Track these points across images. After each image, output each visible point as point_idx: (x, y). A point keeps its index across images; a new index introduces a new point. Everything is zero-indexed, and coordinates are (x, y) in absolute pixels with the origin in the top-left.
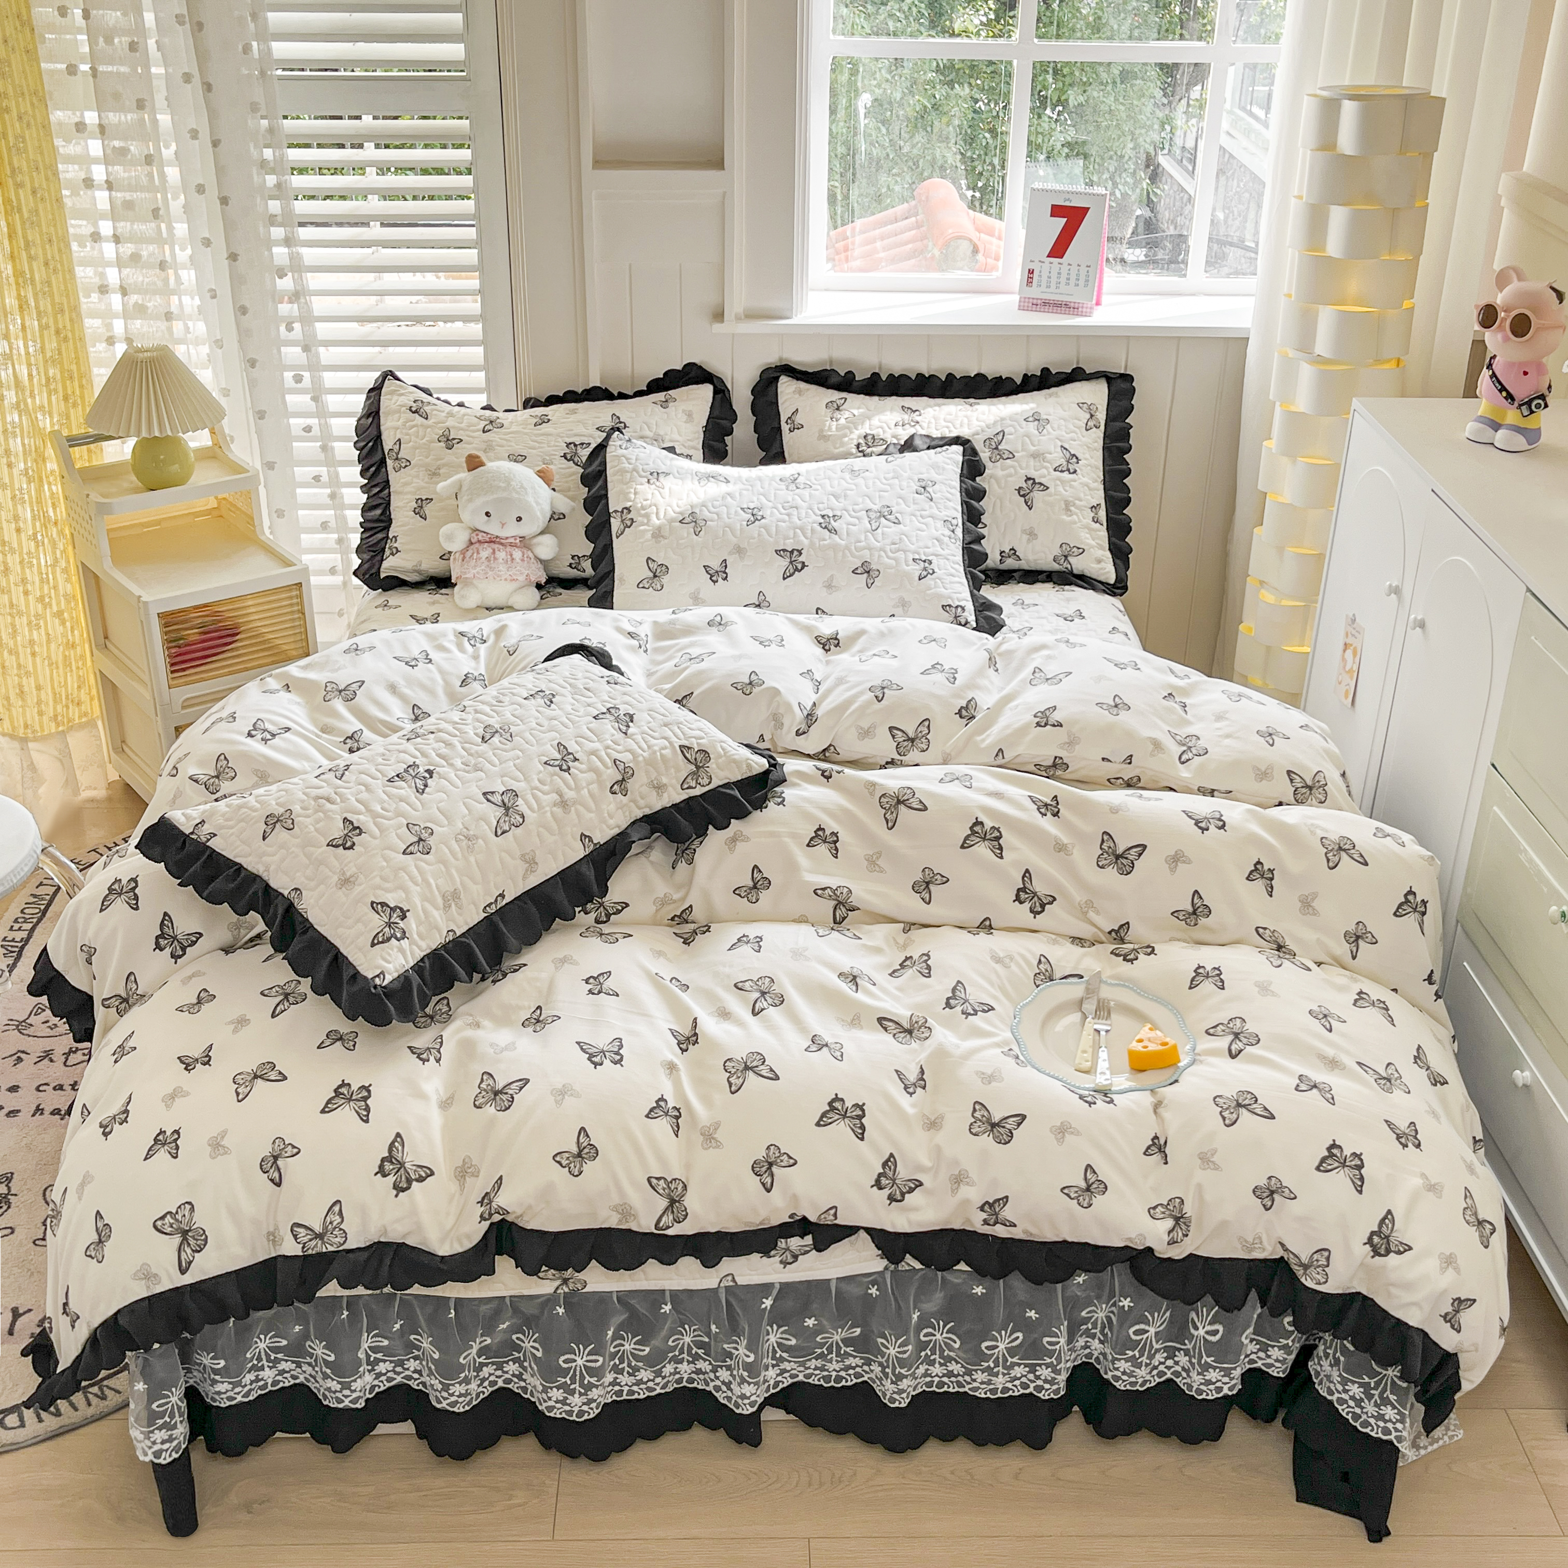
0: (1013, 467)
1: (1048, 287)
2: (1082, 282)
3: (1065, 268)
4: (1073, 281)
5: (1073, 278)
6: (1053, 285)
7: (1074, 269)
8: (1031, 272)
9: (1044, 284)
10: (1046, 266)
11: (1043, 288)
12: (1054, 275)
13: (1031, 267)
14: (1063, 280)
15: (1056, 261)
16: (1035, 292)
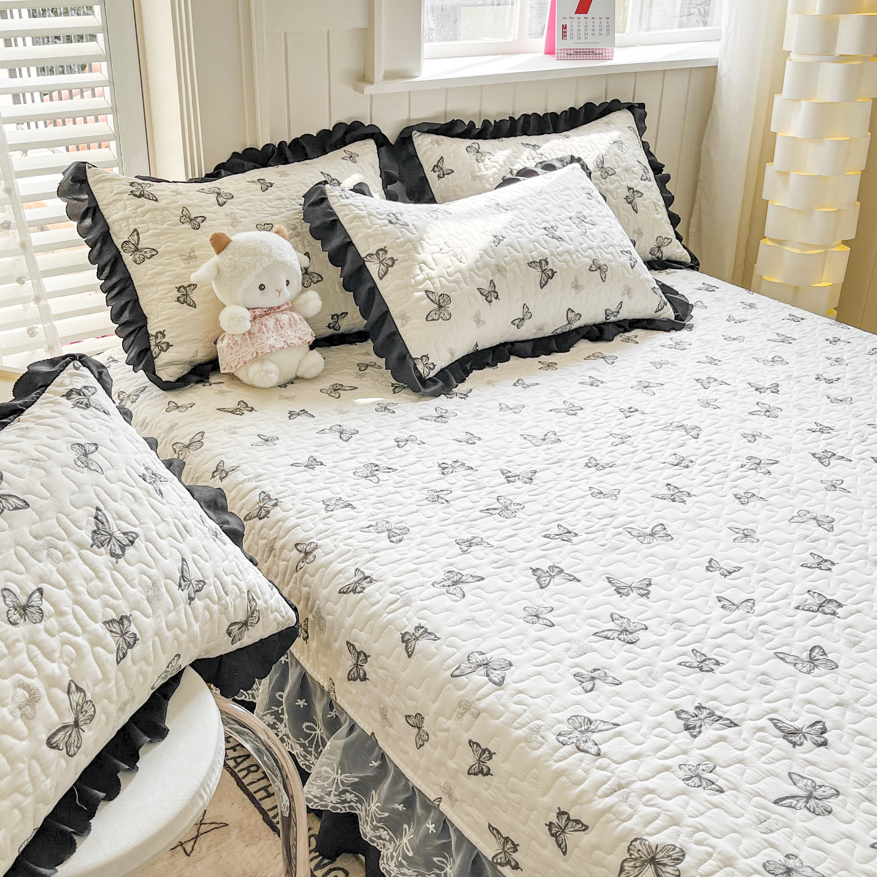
0: (617, 181)
1: (579, 38)
2: (604, 32)
3: (590, 21)
4: (597, 32)
5: (597, 28)
6: (582, 36)
7: (597, 21)
8: (564, 27)
9: (575, 36)
10: (575, 21)
11: (575, 40)
12: (582, 28)
13: (564, 24)
14: (590, 32)
15: (582, 16)
16: (570, 44)
